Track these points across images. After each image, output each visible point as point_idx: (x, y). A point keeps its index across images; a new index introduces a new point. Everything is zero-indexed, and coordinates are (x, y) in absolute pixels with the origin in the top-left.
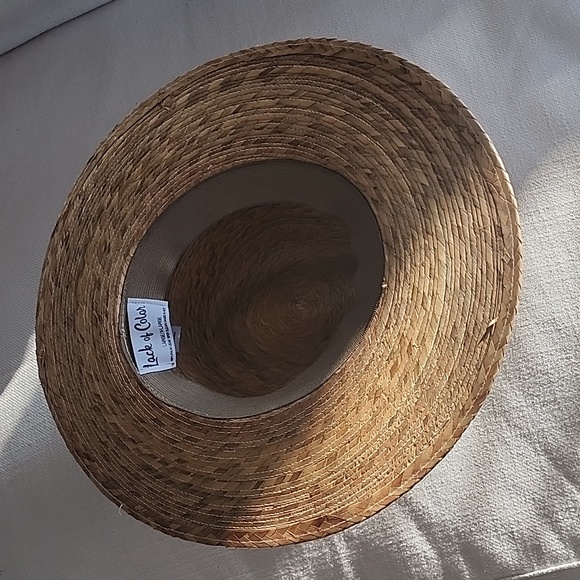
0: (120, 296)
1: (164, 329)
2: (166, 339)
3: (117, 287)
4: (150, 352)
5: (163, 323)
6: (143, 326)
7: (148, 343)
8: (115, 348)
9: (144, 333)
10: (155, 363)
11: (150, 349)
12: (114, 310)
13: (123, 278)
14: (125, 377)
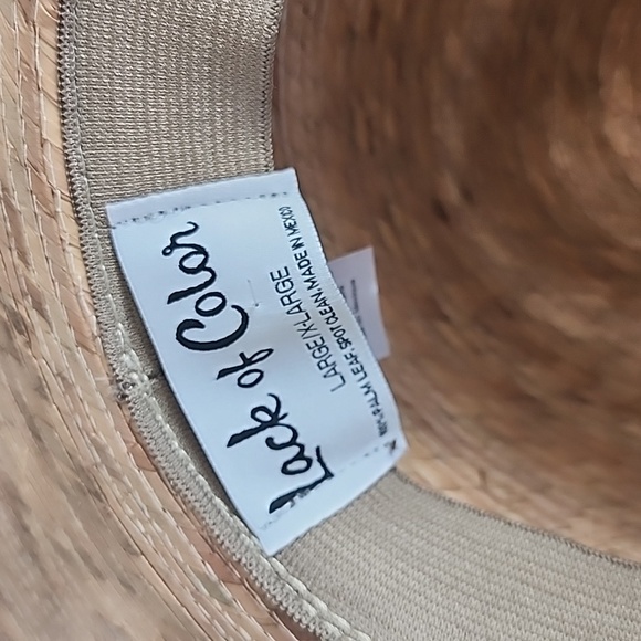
0: (63, 207)
1: (318, 320)
2: (338, 355)
3: (37, 168)
4: (282, 435)
5: (303, 294)
6: (216, 328)
7: (259, 396)
8: (119, 446)
9: (230, 356)
10: (317, 472)
11: (275, 420)
12: (62, 277)
13: (49, 117)
14: (205, 579)
